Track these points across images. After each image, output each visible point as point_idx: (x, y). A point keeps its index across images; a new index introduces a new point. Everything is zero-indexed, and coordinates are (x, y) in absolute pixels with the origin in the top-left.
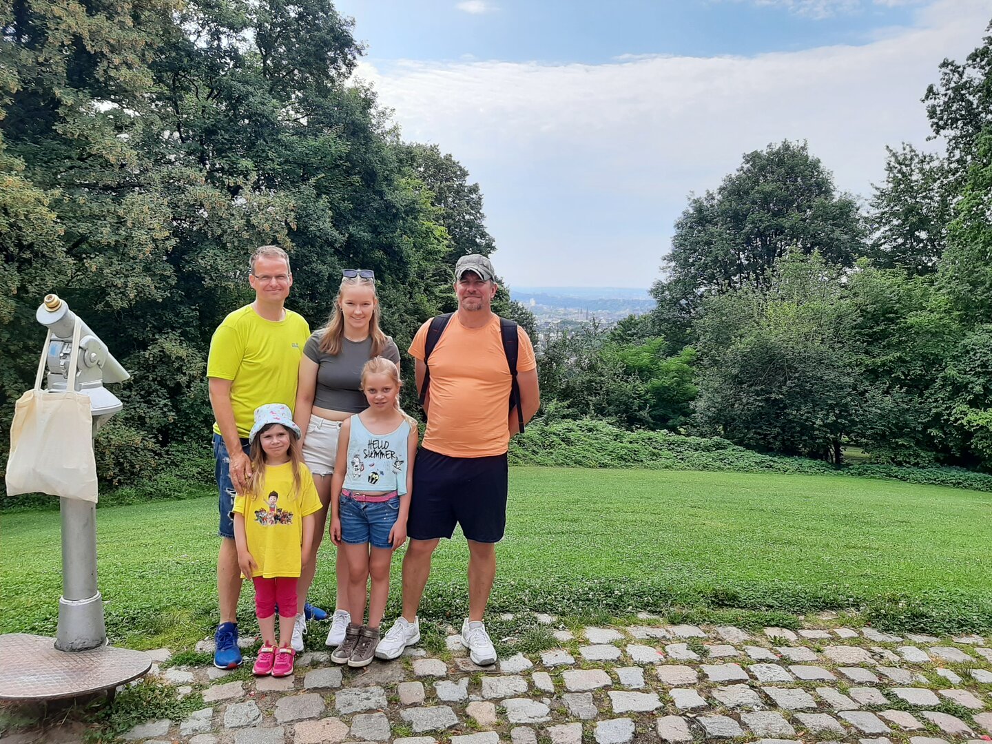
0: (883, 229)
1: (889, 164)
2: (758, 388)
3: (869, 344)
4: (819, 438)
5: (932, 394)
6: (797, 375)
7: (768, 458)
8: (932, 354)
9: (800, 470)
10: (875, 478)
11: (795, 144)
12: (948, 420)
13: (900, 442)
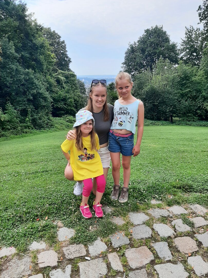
0: (184, 53)
1: (186, 32)
2: (151, 101)
3: (182, 87)
4: (168, 115)
5: (198, 101)
6: (162, 97)
7: (154, 121)
8: (198, 89)
9: (163, 125)
10: (183, 125)
11: (159, 26)
12: (202, 108)
13: (189, 115)
